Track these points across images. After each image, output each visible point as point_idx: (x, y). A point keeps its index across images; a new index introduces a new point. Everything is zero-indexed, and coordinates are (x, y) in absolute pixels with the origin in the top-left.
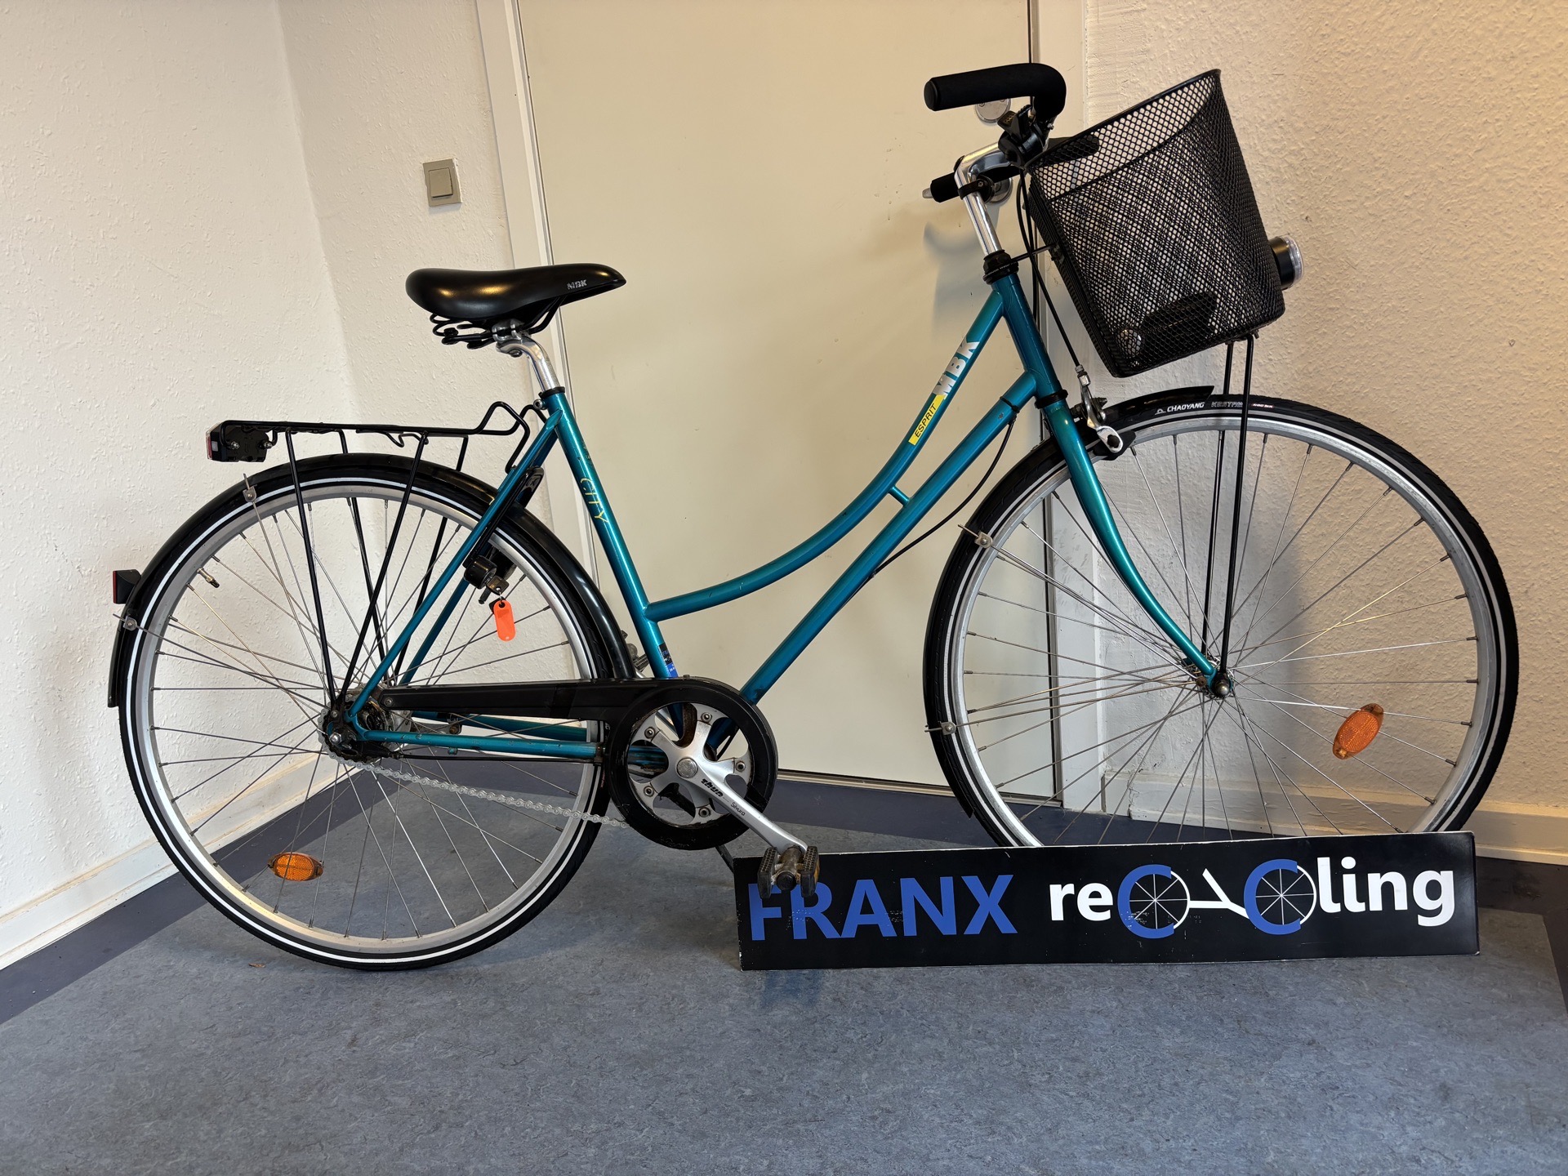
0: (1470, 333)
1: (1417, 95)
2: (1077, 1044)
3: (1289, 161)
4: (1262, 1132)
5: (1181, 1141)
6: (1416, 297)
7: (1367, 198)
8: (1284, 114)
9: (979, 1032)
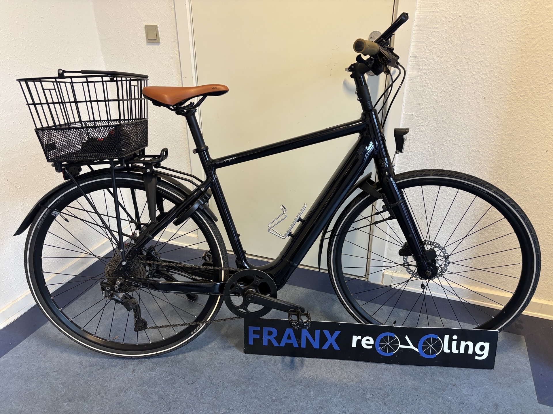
0: (534, 146)
1: (532, 60)
3: (482, 76)
6: (517, 131)
7: (507, 94)
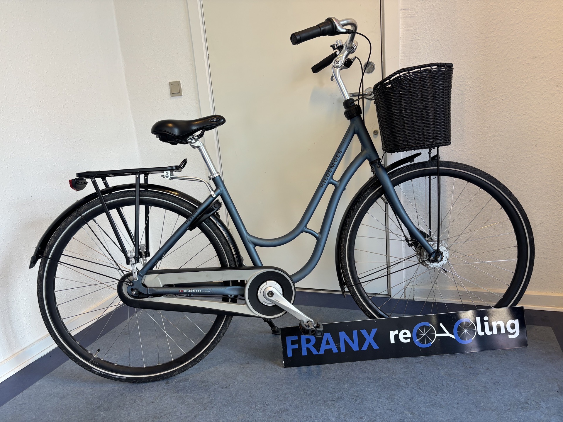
0: (523, 142)
2: (413, 373)
4: (478, 397)
5: (453, 401)
6: (506, 131)
8: (464, 73)
9: (380, 370)
